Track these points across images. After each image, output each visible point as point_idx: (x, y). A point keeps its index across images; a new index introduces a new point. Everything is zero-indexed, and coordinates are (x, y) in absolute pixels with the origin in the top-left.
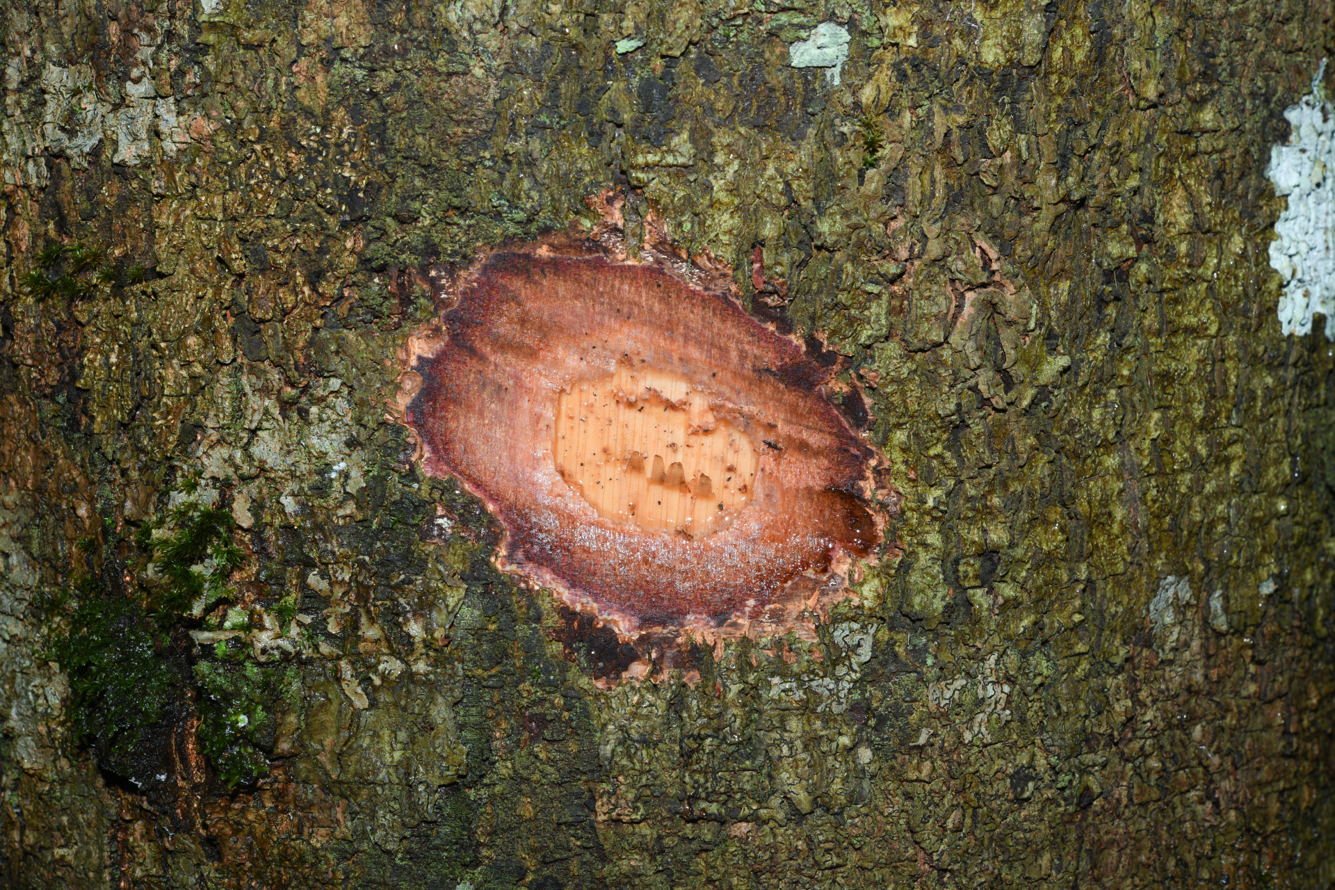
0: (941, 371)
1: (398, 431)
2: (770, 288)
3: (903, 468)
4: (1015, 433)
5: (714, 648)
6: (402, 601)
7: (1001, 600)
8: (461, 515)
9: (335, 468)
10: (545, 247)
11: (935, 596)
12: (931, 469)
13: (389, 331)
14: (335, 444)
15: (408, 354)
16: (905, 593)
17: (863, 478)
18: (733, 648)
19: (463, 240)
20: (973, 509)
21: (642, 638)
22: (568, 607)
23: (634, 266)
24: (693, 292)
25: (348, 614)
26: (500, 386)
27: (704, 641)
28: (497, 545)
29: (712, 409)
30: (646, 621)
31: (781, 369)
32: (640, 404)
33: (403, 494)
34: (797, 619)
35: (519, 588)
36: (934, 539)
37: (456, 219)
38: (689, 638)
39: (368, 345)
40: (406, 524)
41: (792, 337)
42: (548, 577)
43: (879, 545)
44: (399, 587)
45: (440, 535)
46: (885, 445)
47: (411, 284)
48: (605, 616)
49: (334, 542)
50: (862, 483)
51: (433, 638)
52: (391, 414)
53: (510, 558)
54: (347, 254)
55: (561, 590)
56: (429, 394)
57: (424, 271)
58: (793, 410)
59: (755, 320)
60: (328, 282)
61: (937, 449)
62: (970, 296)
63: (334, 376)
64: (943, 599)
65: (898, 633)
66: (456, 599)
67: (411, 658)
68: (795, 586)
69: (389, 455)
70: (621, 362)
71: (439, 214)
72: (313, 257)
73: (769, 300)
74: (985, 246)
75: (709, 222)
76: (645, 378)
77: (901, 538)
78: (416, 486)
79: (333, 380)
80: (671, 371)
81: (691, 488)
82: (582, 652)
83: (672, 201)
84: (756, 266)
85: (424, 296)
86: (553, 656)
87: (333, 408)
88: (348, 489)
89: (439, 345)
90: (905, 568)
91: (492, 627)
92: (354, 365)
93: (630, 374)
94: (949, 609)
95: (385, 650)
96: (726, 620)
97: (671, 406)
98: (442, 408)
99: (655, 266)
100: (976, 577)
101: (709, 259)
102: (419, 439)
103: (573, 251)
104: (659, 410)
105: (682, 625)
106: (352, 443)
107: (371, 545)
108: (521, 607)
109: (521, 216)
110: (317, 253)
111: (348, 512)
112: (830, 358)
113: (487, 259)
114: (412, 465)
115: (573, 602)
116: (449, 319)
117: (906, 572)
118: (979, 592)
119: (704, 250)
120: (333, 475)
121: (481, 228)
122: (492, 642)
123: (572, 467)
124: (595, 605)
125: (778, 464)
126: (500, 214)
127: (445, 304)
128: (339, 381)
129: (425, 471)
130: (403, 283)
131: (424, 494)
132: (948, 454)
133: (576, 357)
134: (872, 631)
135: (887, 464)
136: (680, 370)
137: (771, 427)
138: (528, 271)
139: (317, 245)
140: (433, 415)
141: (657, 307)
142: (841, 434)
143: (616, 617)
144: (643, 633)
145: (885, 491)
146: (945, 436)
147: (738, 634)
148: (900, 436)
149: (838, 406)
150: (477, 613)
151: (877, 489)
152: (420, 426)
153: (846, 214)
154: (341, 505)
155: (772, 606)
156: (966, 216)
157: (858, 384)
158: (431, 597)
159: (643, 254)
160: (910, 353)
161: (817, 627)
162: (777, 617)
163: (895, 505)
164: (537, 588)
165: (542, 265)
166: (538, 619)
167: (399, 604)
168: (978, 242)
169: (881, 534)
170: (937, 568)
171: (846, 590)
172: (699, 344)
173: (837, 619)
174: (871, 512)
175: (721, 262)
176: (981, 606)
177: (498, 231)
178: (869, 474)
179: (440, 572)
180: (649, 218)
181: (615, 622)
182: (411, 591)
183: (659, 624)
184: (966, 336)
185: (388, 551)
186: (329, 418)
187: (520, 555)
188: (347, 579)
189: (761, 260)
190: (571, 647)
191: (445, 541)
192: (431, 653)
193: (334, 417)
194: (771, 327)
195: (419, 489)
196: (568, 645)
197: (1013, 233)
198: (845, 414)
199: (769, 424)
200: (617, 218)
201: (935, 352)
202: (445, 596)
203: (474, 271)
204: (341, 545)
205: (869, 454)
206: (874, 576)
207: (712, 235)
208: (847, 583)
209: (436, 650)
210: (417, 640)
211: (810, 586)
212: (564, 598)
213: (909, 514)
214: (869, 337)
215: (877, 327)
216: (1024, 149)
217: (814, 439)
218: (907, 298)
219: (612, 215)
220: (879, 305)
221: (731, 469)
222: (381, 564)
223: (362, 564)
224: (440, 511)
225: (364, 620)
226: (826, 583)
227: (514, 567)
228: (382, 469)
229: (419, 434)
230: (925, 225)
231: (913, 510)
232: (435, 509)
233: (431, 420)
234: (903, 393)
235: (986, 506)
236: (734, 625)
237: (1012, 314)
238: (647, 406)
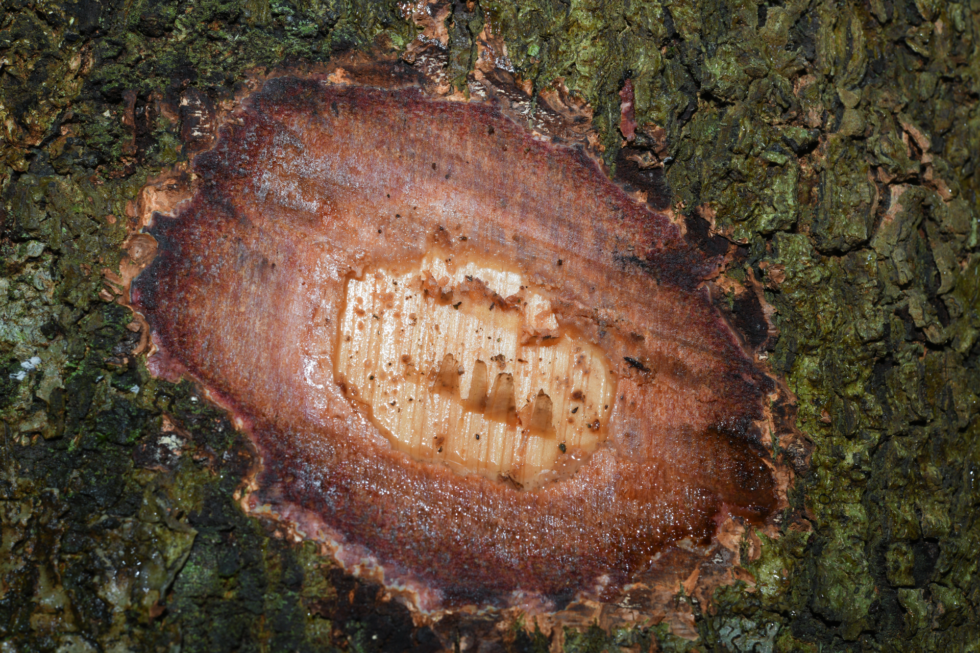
0: (863, 280)
1: (118, 313)
2: (642, 140)
3: (813, 409)
4: (953, 384)
5: (551, 639)
6: (100, 552)
7: (941, 609)
8: (196, 432)
9: (25, 364)
10: (339, 72)
11: (857, 591)
12: (848, 415)
13: (118, 180)
14: (27, 331)
15: (141, 211)
16: (818, 584)
17: (759, 417)
18: (577, 641)
19: (230, 60)
20: (905, 476)
21: (446, 620)
22: (342, 570)
23: (459, 104)
24: (538, 144)
25: (20, 573)
26: (265, 261)
27: (537, 628)
28: (245, 475)
29: (555, 311)
30: (454, 597)
31: (651, 258)
32: (456, 299)
33: (117, 402)
34: (669, 605)
35: (272, 539)
36: (855, 511)
37: (221, 33)
38: (515, 623)
39: (86, 195)
40: (117, 443)
41: (669, 213)
42: (315, 525)
43: (781, 512)
44: (99, 532)
45: (164, 460)
46: (789, 373)
47: (154, 115)
48: (395, 586)
49: (12, 470)
50: (758, 424)
51: (141, 606)
52: (109, 289)
53: (262, 494)
54: (70, 77)
55: (334, 544)
56: (164, 265)
57: (172, 98)
58: (666, 317)
59: (620, 187)
60: (40, 112)
61: (858, 389)
62: (897, 191)
63: (36, 239)
64: (868, 595)
65: (806, 641)
66: (179, 549)
67: (106, 638)
68: (666, 561)
69: (102, 347)
70: (433, 239)
71: (199, 26)
72: (25, 85)
73: (640, 158)
74: (914, 131)
75: (563, 48)
76: (465, 264)
77: (811, 504)
78: (135, 389)
79: (32, 244)
80: (501, 256)
81: (523, 418)
82: (359, 635)
83: (515, 16)
84: (625, 106)
85: (168, 132)
86: (316, 641)
87: (29, 283)
88: (40, 394)
89: (185, 201)
90: (816, 547)
91: (230, 595)
92: (64, 223)
93: (445, 257)
94: (876, 609)
95: (69, 626)
96: (568, 601)
97: (500, 304)
98: (182, 288)
99: (488, 104)
100: (910, 571)
101: (562, 95)
102: (146, 327)
103: (377, 79)
104: (482, 308)
105: (505, 605)
106: (52, 330)
107: (64, 474)
108: (273, 567)
109: (310, 27)
110: (30, 80)
111: (36, 426)
112: (719, 245)
113: (260, 85)
114: (132, 360)
115: (350, 564)
116: (203, 167)
117: (818, 554)
118: (914, 593)
119: (556, 82)
120: (21, 376)
121: (255, 46)
122: (227, 616)
123: (358, 380)
124: (381, 569)
125: (644, 393)
126: (281, 25)
127: (197, 144)
128: (42, 245)
129: (153, 369)
130: (143, 115)
131: (147, 402)
132: (870, 398)
133: (373, 229)
134: (772, 633)
135: (792, 401)
136: (513, 255)
137: (636, 339)
138: (314, 105)
139: (30, 67)
140: (169, 295)
141: (486, 163)
142: (731, 355)
143: (411, 588)
144: (449, 612)
145: (789, 437)
146: (866, 373)
147: (585, 622)
148: (808, 364)
149: (727, 314)
150: (208, 573)
151: (778, 433)
152: (149, 309)
153: (742, 57)
154: (27, 415)
155: (634, 586)
156: (890, 91)
157: (756, 282)
158: (143, 549)
159: (473, 86)
160: (821, 254)
161: (698, 619)
162: (641, 601)
163: (803, 457)
164: (298, 539)
165: (335, 97)
166: (297, 585)
167: (96, 557)
168: (904, 125)
169: (784, 497)
170: (859, 551)
171: (738, 570)
172: (542, 218)
173: (724, 611)
174: (770, 465)
175: (577, 99)
176: (916, 611)
177: (277, 49)
178: (767, 412)
179: (159, 509)
180: (483, 36)
181: (409, 596)
182: (115, 538)
183: (473, 602)
184: (893, 240)
185: (87, 483)
186: (22, 296)
187: (277, 491)
188: (24, 521)
189: (633, 100)
190: (342, 627)
191: (171, 467)
192: (137, 631)
193: (30, 294)
194: (640, 198)
195: (140, 394)
196: (338, 624)
197: (945, 124)
198: (736, 325)
199: (633, 335)
200: (440, 34)
201: (854, 257)
202: (164, 545)
203: (242, 101)
204: (21, 474)
205: (767, 385)
206: (775, 554)
207: (567, 64)
208: (738, 561)
209: (144, 626)
210: (118, 609)
211: (687, 561)
212: (337, 556)
213: (821, 471)
214: (771, 222)
215: (781, 208)
216: (958, 19)
217: (693, 361)
218: (817, 183)
219: (434, 28)
220: (784, 182)
221: (578, 396)
222: (76, 501)
223: (48, 500)
224: (167, 426)
225: (42, 580)
226: (709, 559)
227: (267, 509)
228: (90, 365)
229: (147, 320)
230: (840, 92)
231: (827, 468)
232: (161, 424)
233: (165, 302)
234: (814, 305)
235: (920, 478)
236: (581, 608)
237: (948, 223)
238: (466, 301)
